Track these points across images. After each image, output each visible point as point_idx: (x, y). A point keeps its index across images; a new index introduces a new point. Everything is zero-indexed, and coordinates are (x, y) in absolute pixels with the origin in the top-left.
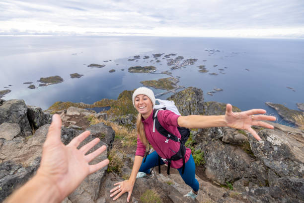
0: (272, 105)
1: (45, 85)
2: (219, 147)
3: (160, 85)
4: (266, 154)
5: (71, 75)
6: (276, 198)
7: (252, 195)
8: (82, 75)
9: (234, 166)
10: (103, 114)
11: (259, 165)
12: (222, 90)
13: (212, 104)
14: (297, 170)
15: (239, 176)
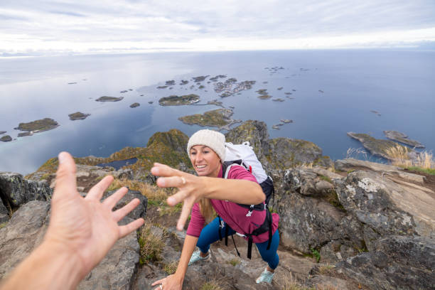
0: (355, 135)
1: (28, 134)
2: (296, 202)
3: (207, 121)
4: (359, 205)
5: (70, 116)
6: (381, 268)
7: (350, 268)
8: (89, 115)
9: (319, 226)
10: (126, 170)
11: (351, 220)
12: (291, 121)
13: (280, 141)
14: (399, 223)
15: (326, 239)
